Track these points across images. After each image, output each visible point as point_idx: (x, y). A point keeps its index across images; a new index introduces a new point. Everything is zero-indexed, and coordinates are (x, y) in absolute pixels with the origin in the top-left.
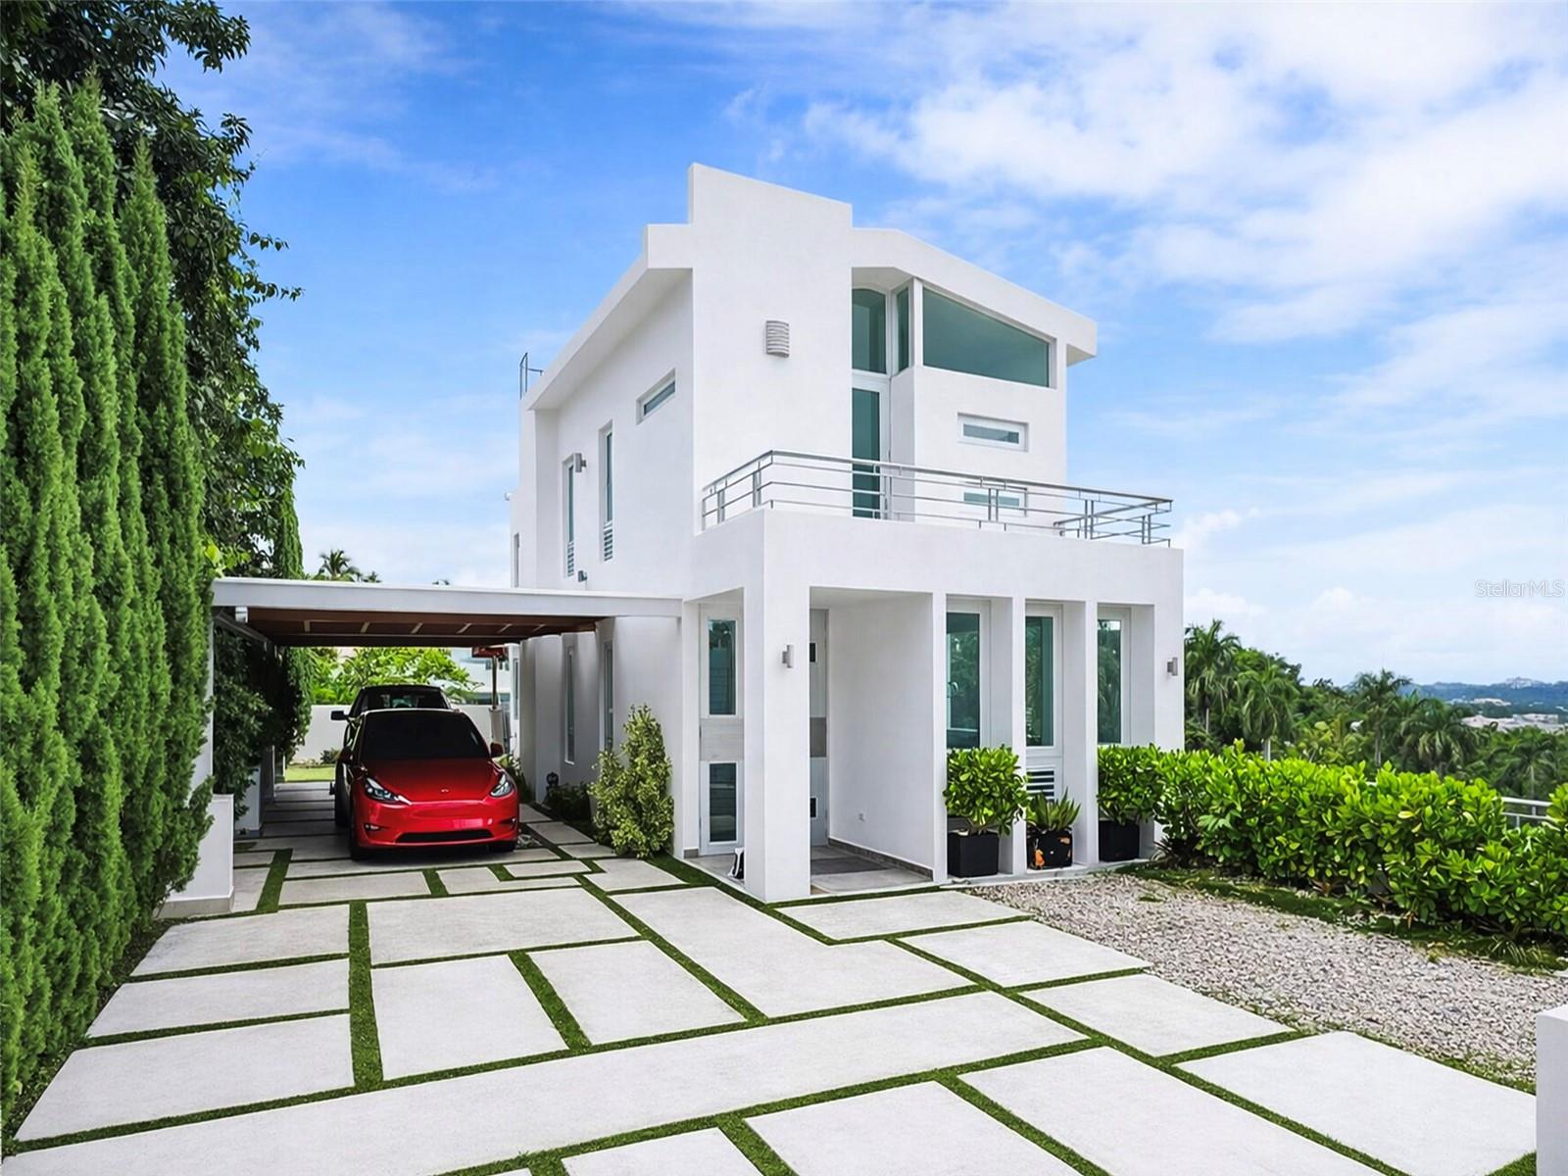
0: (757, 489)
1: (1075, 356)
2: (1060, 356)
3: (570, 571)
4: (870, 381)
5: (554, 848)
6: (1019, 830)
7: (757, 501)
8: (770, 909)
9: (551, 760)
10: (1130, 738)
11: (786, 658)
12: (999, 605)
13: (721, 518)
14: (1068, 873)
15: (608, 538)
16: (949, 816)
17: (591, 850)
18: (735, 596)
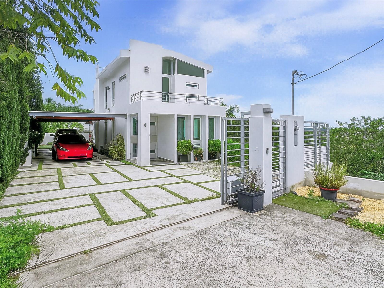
0: (141, 97)
1: (209, 72)
2: (206, 72)
3: (106, 108)
4: (166, 76)
5: (101, 159)
6: (192, 154)
7: (140, 99)
8: (141, 168)
9: (101, 144)
10: (216, 138)
11: (145, 125)
12: (188, 116)
13: (134, 101)
14: (202, 162)
15: (113, 103)
16: (178, 152)
17: (108, 160)
18: (137, 115)
